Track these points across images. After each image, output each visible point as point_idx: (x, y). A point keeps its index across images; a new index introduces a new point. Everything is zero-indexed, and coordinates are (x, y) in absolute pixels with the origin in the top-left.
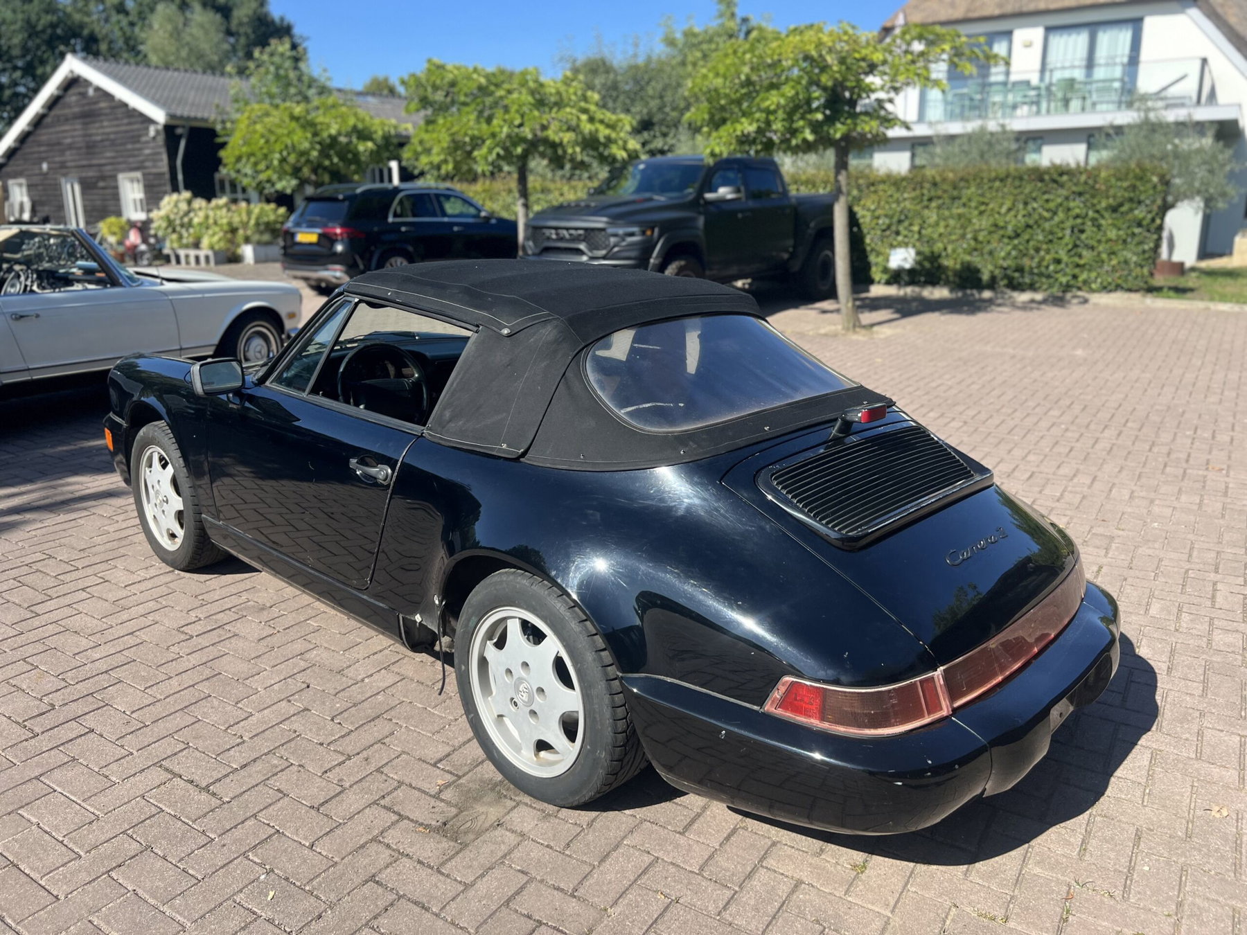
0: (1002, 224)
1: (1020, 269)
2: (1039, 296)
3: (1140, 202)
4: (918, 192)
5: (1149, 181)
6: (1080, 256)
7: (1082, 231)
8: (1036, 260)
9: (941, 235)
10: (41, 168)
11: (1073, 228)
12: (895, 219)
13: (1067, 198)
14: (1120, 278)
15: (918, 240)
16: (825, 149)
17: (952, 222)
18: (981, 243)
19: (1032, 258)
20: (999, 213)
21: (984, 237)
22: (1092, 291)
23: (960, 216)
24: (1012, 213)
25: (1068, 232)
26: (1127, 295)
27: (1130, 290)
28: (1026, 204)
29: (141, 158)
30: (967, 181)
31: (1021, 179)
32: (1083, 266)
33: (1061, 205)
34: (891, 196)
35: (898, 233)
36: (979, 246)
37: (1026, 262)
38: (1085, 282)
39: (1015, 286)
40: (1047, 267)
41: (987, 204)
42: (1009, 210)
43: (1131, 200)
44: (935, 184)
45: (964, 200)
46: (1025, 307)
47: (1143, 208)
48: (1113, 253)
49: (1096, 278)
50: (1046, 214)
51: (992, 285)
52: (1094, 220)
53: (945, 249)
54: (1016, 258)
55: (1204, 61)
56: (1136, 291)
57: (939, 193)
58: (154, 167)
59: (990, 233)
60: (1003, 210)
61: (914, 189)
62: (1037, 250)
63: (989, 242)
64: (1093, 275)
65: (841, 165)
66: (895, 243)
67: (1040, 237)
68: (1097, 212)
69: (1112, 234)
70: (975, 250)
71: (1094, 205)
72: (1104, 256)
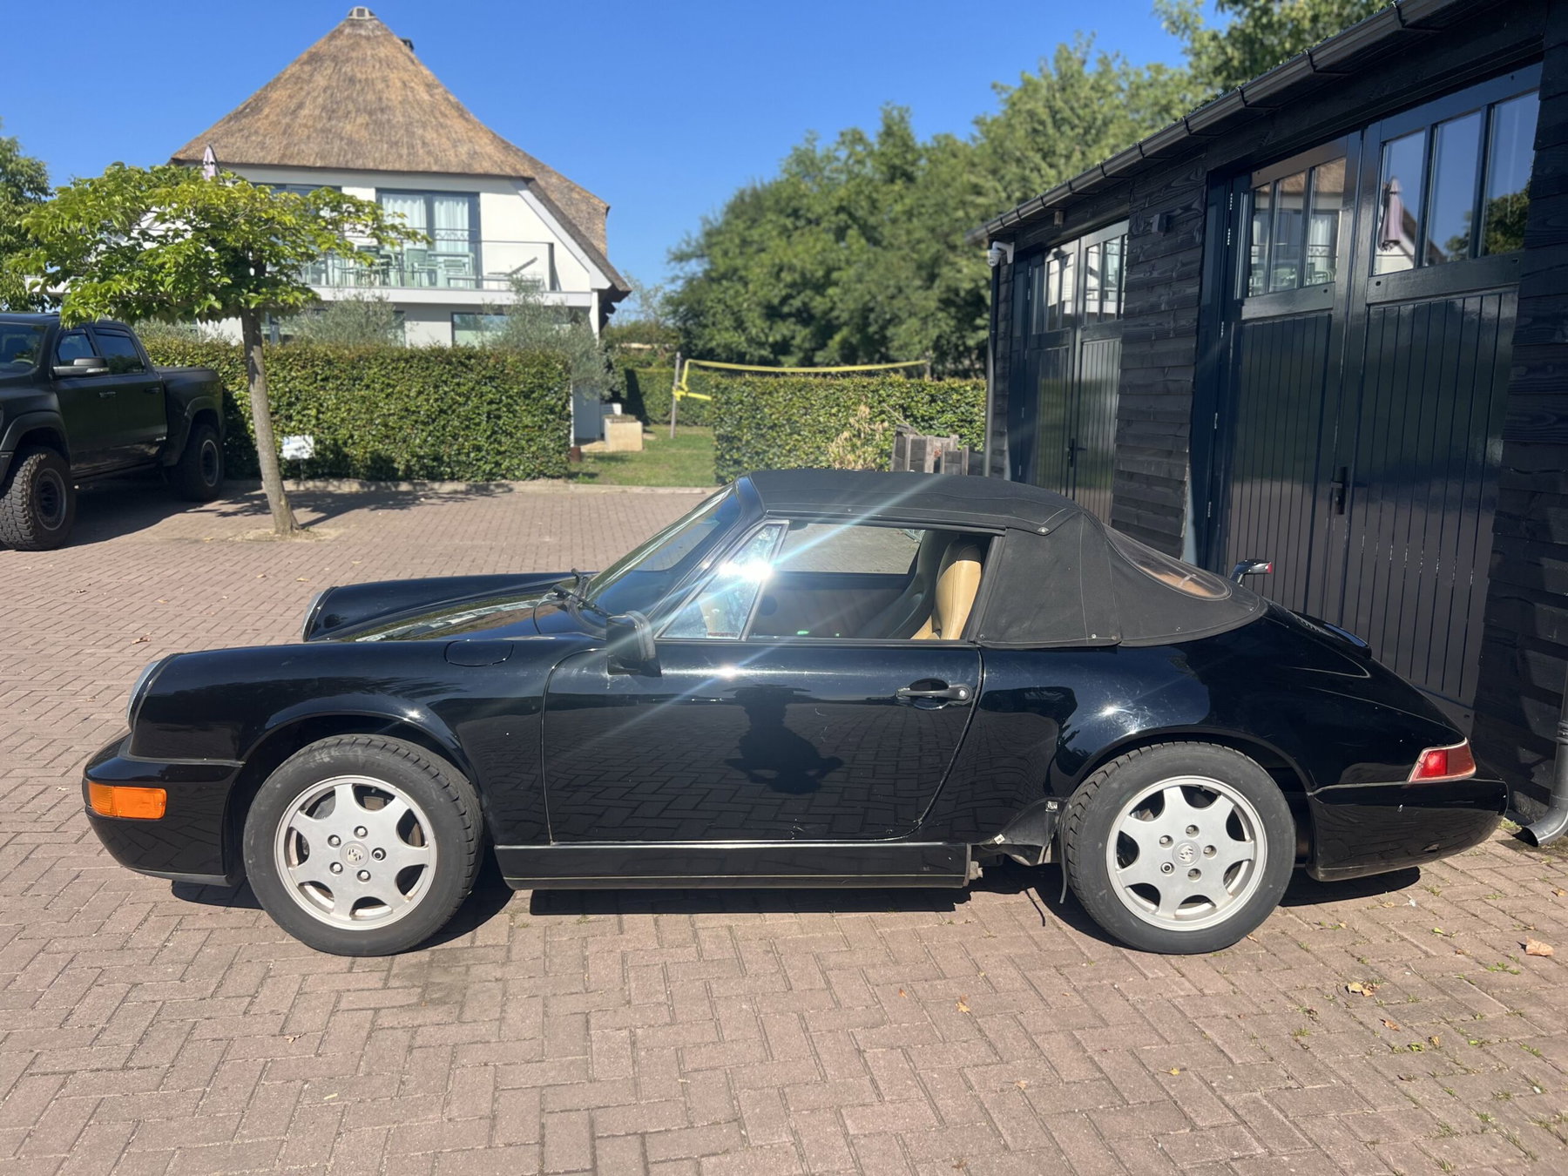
0: (413, 408)
1: (437, 458)
2: (461, 486)
3: (550, 389)
5: (554, 368)
6: (500, 443)
7: (499, 417)
8: (455, 447)
9: (343, 420)
11: (489, 414)
13: (478, 383)
14: (541, 464)
15: (315, 426)
17: (354, 405)
18: (393, 428)
19: (451, 445)
20: (408, 396)
21: (395, 422)
22: (517, 479)
23: (364, 399)
24: (422, 397)
25: (484, 417)
27: (552, 477)
28: (436, 387)
31: (428, 360)
35: (290, 418)
36: (391, 433)
37: (443, 449)
38: (508, 469)
39: (435, 476)
40: (468, 455)
41: (394, 387)
42: (420, 393)
43: (541, 386)
44: (329, 362)
45: (366, 381)
48: (531, 440)
49: (519, 465)
50: (461, 400)
51: (408, 476)
52: (508, 406)
53: (351, 436)
54: (433, 445)
55: (551, 246)
57: (336, 372)
59: (401, 418)
60: (413, 394)
62: (455, 437)
63: (401, 428)
64: (516, 461)
65: (253, 337)
66: (287, 430)
70: (387, 437)
71: (507, 391)
72: (523, 443)
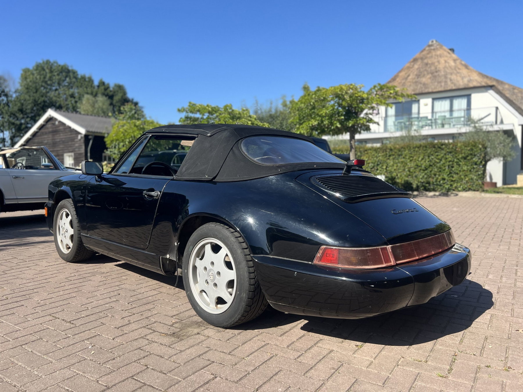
0: (420, 165)
1: (428, 183)
2: (437, 193)
3: (475, 155)
4: (385, 153)
5: (478, 147)
6: (453, 177)
7: (453, 167)
8: (435, 179)
9: (395, 170)
10: (33, 153)
11: (449, 166)
12: (376, 164)
13: (445, 154)
14: (470, 185)
15: (386, 172)
16: (346, 133)
17: (399, 165)
18: (412, 172)
19: (433, 178)
20: (418, 160)
21: (413, 170)
22: (459, 191)
23: (402, 162)
24: (424, 160)
25: (447, 167)
26: (473, 192)
27: (474, 190)
28: (429, 157)
29: (74, 147)
30: (404, 148)
31: (426, 147)
32: (455, 181)
33: (443, 157)
34: (374, 155)
35: (377, 170)
36: (411, 174)
37: (431, 180)
38: (456, 187)
39: (427, 190)
40: (440, 182)
41: (413, 157)
42: (422, 159)
43: (471, 154)
44: (391, 150)
45: (403, 156)
46: (431, 197)
47: (476, 157)
48: (466, 175)
49: (460, 186)
50: (437, 161)
51: (417, 189)
52: (457, 162)
53: (397, 175)
54: (426, 178)
55: (497, 108)
56: (478, 191)
57: (393, 153)
58: (79, 151)
59: (415, 168)
60: (420, 159)
61: (383, 152)
62: (435, 175)
63: (415, 172)
64: (459, 184)
65: (352, 137)
66: (376, 173)
67: (436, 170)
68: (458, 159)
69: (465, 168)
70: (410, 175)
71: (456, 157)
72: (463, 177)
